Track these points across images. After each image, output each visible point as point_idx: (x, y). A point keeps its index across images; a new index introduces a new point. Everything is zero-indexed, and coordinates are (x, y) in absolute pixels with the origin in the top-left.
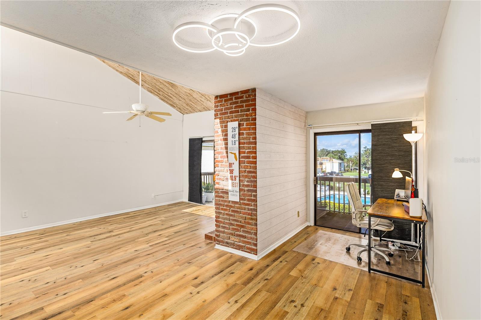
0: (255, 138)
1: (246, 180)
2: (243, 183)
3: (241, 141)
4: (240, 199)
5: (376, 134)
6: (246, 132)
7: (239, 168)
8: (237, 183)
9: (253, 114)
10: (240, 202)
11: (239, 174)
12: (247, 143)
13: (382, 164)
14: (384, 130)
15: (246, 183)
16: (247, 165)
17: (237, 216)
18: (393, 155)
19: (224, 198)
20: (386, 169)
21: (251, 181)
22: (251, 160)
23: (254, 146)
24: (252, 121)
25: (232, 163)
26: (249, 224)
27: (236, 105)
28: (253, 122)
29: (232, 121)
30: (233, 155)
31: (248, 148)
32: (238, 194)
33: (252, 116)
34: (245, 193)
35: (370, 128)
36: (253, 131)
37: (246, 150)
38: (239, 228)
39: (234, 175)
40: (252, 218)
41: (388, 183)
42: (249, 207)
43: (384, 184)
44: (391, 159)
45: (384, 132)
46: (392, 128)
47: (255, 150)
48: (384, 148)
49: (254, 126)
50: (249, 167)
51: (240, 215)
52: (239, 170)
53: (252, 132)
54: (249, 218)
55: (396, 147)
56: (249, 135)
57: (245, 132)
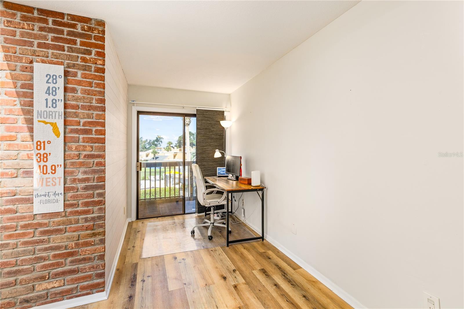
0: (103, 101)
1: (80, 171)
2: (73, 177)
3: (69, 102)
4: (65, 206)
5: (200, 119)
6: (82, 89)
7: (65, 151)
8: (60, 178)
9: (100, 62)
10: (66, 212)
11: (65, 160)
12: (83, 107)
13: (204, 146)
14: (206, 116)
15: (81, 176)
16: (83, 144)
17: (56, 240)
18: (212, 138)
19: (16, 212)
20: (208, 150)
21: (94, 172)
22: (94, 136)
23: (100, 113)
24: (98, 72)
25: (44, 142)
26: (87, 244)
27: (56, 35)
28: (99, 74)
29: (43, 62)
30: (50, 128)
31: (86, 116)
32: (61, 198)
33: (96, 63)
34: (78, 193)
35: (195, 113)
36: (97, 89)
37: (81, 119)
38: (63, 260)
39: (49, 164)
40: (93, 233)
41: (208, 163)
42: (88, 216)
43: (206, 164)
44: (211, 142)
45: (206, 117)
46: (212, 115)
47: (103, 121)
48: (206, 132)
49: (100, 82)
50: (88, 148)
51: (66, 234)
52: (65, 154)
53: (96, 91)
54: (88, 234)
55: (214, 131)
56: (88, 94)
57: (79, 88)
